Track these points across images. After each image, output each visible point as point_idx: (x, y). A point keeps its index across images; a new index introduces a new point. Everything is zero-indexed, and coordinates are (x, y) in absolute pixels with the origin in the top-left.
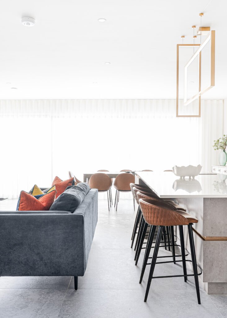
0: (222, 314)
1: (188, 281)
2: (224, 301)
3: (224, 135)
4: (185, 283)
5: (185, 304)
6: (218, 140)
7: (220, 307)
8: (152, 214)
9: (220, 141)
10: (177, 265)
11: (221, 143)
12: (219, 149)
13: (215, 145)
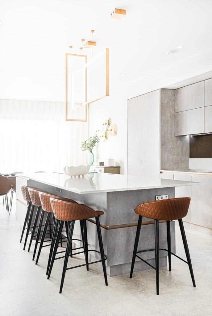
0: (128, 289)
1: (90, 269)
2: (125, 280)
3: (91, 137)
4: (88, 271)
5: (95, 288)
6: (86, 142)
7: (124, 284)
8: (66, 210)
9: (87, 142)
10: (74, 258)
11: (88, 144)
12: (87, 150)
13: (83, 147)
